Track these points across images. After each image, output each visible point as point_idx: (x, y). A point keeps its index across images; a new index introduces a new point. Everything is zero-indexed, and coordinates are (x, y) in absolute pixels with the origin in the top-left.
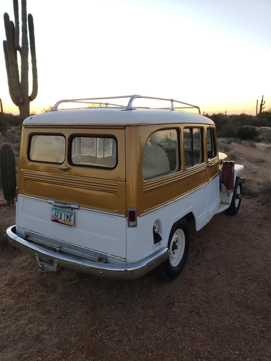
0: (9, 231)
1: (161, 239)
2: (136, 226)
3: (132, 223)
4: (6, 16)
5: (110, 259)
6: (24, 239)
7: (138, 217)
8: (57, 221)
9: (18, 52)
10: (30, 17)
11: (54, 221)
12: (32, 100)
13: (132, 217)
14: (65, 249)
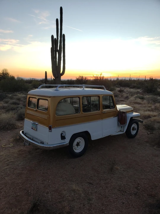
0: (21, 132)
1: (65, 139)
2: (51, 132)
3: (50, 131)
4: (52, 37)
5: (44, 143)
6: (24, 135)
7: (52, 129)
8: (33, 129)
9: (57, 52)
10: (64, 35)
11: (32, 128)
12: (62, 75)
13: (50, 128)
14: (34, 139)
